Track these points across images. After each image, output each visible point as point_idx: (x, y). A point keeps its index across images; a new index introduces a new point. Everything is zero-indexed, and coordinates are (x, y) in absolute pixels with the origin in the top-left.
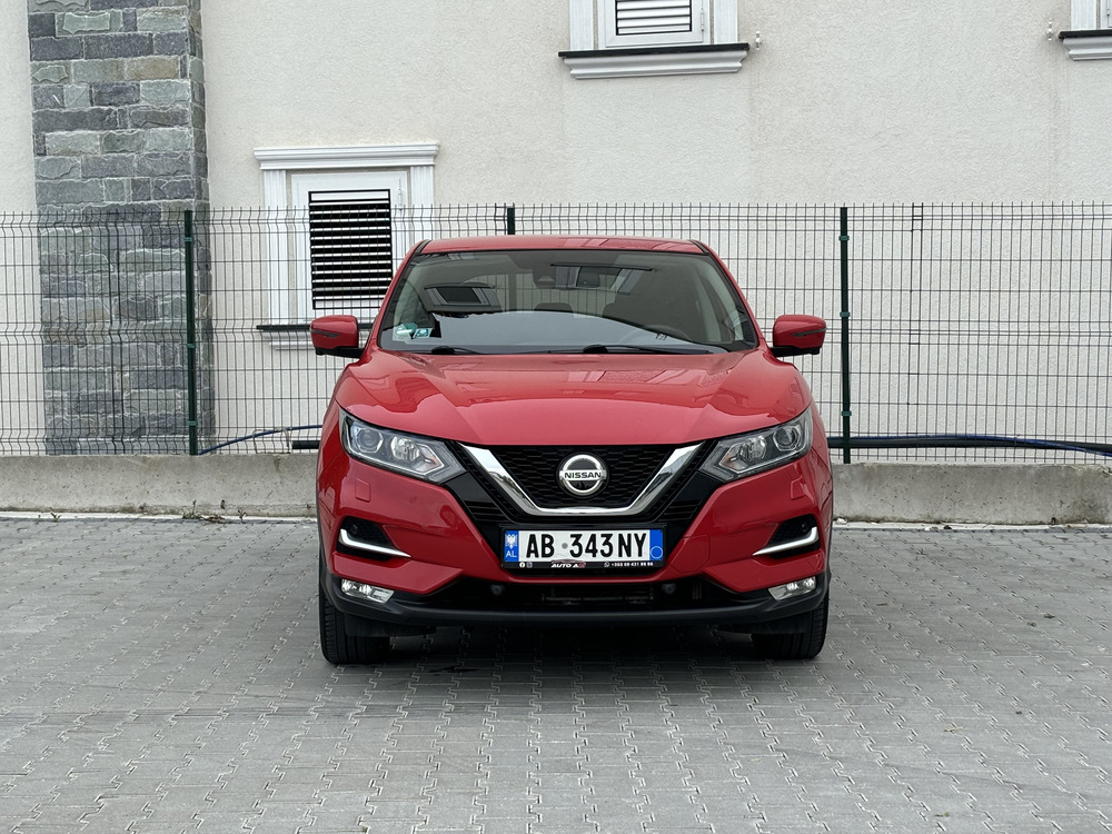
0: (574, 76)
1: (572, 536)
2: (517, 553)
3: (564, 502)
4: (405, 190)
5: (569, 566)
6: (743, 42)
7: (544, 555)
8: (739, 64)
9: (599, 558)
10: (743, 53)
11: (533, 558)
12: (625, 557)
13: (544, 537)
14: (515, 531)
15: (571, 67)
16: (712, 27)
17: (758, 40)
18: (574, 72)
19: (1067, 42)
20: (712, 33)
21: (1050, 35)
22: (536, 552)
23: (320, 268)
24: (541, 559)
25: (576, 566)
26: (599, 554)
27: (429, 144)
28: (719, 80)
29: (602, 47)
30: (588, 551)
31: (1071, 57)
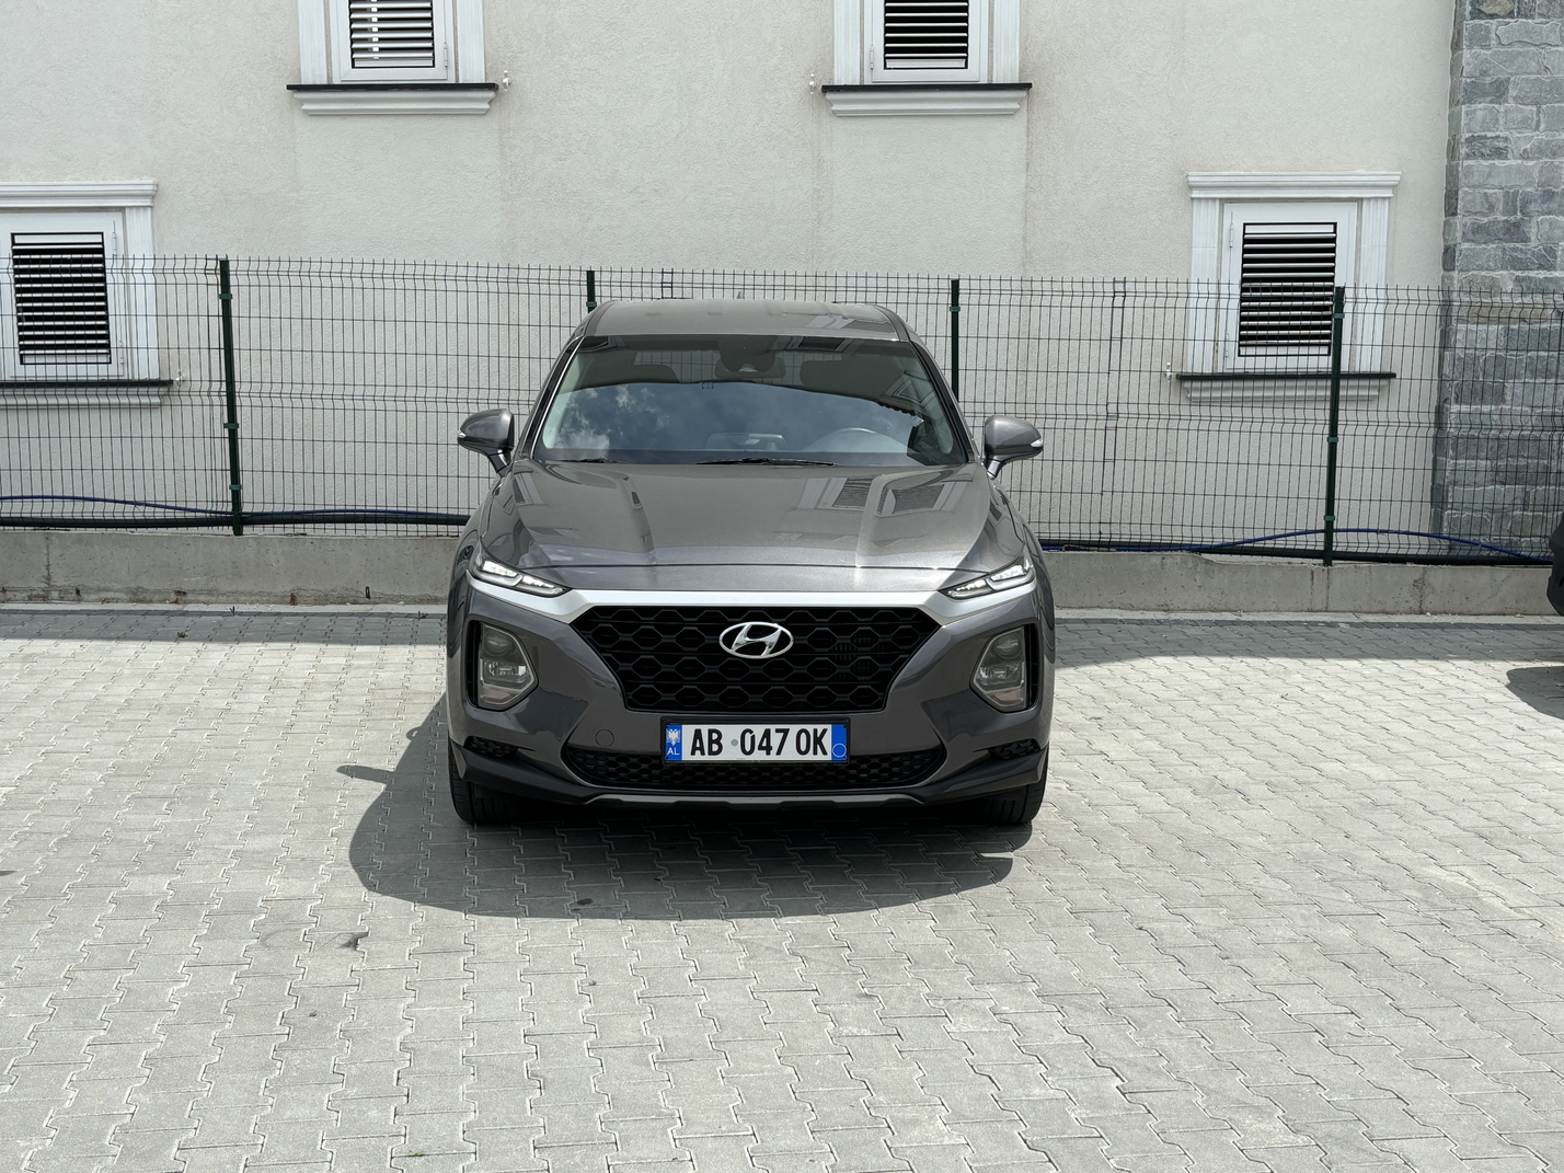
0: (306, 111)
4: (120, 233)
6: (491, 81)
8: (487, 106)
10: (490, 94)
15: (303, 102)
16: (456, 63)
17: (506, 80)
18: (306, 107)
19: (830, 96)
20: (457, 70)
21: (813, 89)
23: (28, 319)
27: (146, 183)
28: (466, 123)
29: (336, 81)
31: (834, 112)
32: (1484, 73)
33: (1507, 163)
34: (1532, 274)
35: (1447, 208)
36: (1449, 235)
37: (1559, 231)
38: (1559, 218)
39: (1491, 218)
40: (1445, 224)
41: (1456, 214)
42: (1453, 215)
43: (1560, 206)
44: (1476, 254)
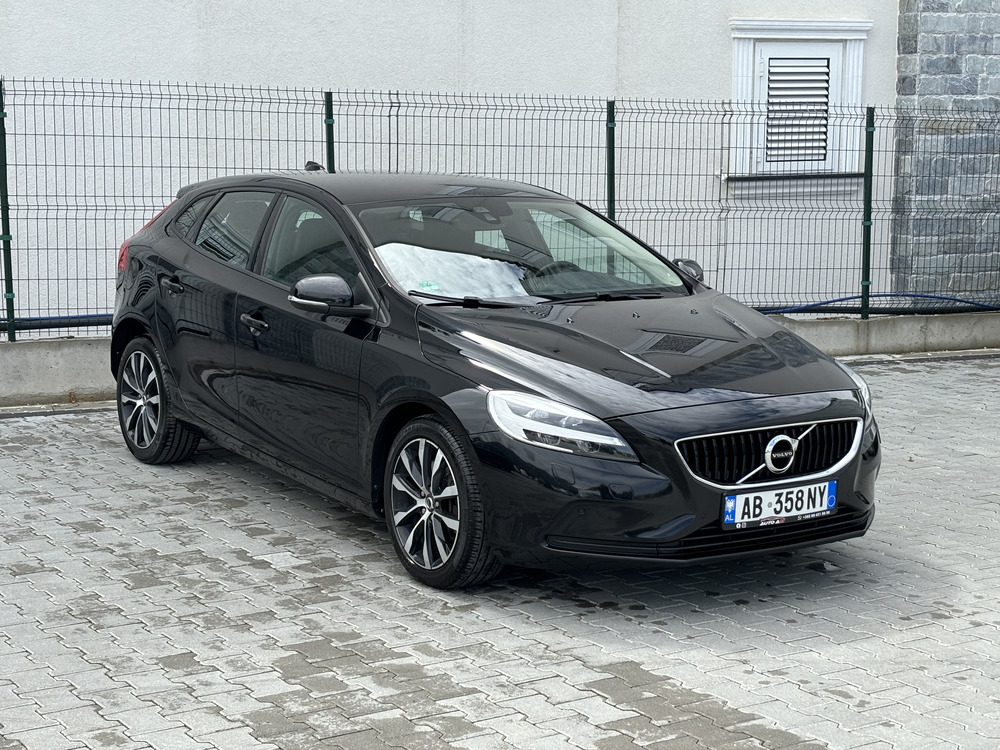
33: (949, 15)
34: (964, 97)
35: (901, 48)
36: (906, 68)
37: (979, 66)
38: (979, 56)
39: (938, 56)
40: (899, 60)
41: (916, 52)
42: (912, 53)
43: (980, 47)
44: (930, 83)
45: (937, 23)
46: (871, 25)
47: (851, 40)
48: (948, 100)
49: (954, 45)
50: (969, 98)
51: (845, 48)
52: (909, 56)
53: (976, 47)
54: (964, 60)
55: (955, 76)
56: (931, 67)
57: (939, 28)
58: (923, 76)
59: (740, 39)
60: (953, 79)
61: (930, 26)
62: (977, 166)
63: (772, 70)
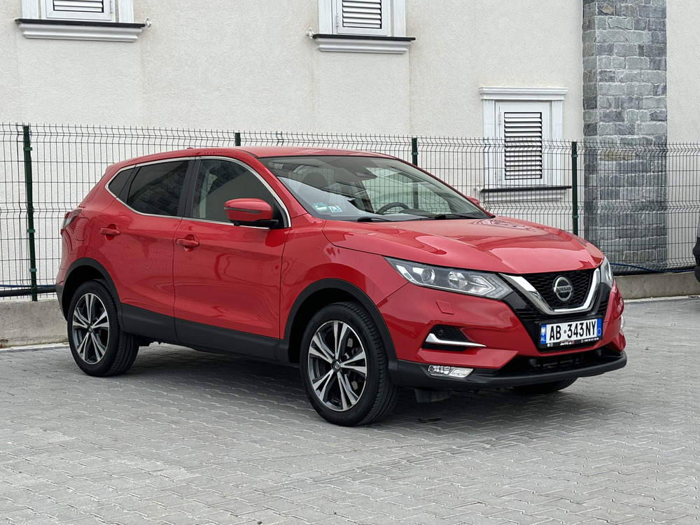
0: (24, 36)
1: (569, 325)
2: (545, 339)
3: (558, 306)
5: (567, 344)
7: (557, 338)
8: (135, 37)
9: (579, 338)
10: (139, 30)
11: (552, 341)
12: (588, 337)
13: (557, 327)
14: (545, 325)
15: (23, 30)
16: (117, 11)
17: (149, 22)
18: (26, 33)
19: (318, 40)
20: (117, 15)
21: (308, 36)
22: (553, 337)
24: (556, 341)
25: (570, 343)
26: (579, 335)
29: (44, 18)
30: (574, 334)
31: (319, 49)
32: (604, 41)
33: (615, 84)
34: (627, 137)
35: (586, 105)
36: (590, 118)
37: (635, 116)
38: (635, 110)
39: (610, 110)
40: (585, 113)
41: (596, 108)
42: (593, 108)
43: (635, 104)
44: (606, 128)
45: (609, 90)
46: (567, 91)
47: (554, 101)
48: (617, 138)
49: (620, 103)
50: (630, 137)
51: (551, 106)
52: (591, 111)
53: (633, 104)
54: (625, 113)
55: (621, 123)
56: (606, 117)
57: (610, 93)
58: (601, 123)
59: (486, 100)
60: (620, 125)
61: (604, 91)
62: (637, 181)
63: (507, 120)
